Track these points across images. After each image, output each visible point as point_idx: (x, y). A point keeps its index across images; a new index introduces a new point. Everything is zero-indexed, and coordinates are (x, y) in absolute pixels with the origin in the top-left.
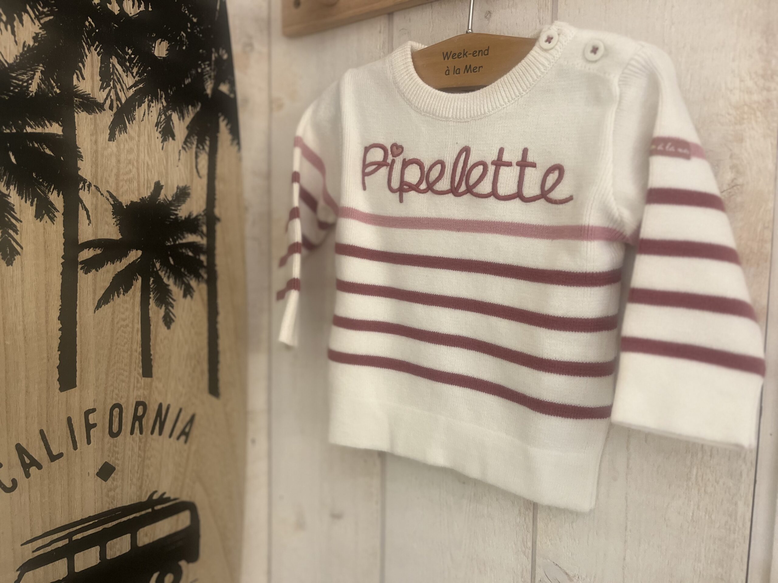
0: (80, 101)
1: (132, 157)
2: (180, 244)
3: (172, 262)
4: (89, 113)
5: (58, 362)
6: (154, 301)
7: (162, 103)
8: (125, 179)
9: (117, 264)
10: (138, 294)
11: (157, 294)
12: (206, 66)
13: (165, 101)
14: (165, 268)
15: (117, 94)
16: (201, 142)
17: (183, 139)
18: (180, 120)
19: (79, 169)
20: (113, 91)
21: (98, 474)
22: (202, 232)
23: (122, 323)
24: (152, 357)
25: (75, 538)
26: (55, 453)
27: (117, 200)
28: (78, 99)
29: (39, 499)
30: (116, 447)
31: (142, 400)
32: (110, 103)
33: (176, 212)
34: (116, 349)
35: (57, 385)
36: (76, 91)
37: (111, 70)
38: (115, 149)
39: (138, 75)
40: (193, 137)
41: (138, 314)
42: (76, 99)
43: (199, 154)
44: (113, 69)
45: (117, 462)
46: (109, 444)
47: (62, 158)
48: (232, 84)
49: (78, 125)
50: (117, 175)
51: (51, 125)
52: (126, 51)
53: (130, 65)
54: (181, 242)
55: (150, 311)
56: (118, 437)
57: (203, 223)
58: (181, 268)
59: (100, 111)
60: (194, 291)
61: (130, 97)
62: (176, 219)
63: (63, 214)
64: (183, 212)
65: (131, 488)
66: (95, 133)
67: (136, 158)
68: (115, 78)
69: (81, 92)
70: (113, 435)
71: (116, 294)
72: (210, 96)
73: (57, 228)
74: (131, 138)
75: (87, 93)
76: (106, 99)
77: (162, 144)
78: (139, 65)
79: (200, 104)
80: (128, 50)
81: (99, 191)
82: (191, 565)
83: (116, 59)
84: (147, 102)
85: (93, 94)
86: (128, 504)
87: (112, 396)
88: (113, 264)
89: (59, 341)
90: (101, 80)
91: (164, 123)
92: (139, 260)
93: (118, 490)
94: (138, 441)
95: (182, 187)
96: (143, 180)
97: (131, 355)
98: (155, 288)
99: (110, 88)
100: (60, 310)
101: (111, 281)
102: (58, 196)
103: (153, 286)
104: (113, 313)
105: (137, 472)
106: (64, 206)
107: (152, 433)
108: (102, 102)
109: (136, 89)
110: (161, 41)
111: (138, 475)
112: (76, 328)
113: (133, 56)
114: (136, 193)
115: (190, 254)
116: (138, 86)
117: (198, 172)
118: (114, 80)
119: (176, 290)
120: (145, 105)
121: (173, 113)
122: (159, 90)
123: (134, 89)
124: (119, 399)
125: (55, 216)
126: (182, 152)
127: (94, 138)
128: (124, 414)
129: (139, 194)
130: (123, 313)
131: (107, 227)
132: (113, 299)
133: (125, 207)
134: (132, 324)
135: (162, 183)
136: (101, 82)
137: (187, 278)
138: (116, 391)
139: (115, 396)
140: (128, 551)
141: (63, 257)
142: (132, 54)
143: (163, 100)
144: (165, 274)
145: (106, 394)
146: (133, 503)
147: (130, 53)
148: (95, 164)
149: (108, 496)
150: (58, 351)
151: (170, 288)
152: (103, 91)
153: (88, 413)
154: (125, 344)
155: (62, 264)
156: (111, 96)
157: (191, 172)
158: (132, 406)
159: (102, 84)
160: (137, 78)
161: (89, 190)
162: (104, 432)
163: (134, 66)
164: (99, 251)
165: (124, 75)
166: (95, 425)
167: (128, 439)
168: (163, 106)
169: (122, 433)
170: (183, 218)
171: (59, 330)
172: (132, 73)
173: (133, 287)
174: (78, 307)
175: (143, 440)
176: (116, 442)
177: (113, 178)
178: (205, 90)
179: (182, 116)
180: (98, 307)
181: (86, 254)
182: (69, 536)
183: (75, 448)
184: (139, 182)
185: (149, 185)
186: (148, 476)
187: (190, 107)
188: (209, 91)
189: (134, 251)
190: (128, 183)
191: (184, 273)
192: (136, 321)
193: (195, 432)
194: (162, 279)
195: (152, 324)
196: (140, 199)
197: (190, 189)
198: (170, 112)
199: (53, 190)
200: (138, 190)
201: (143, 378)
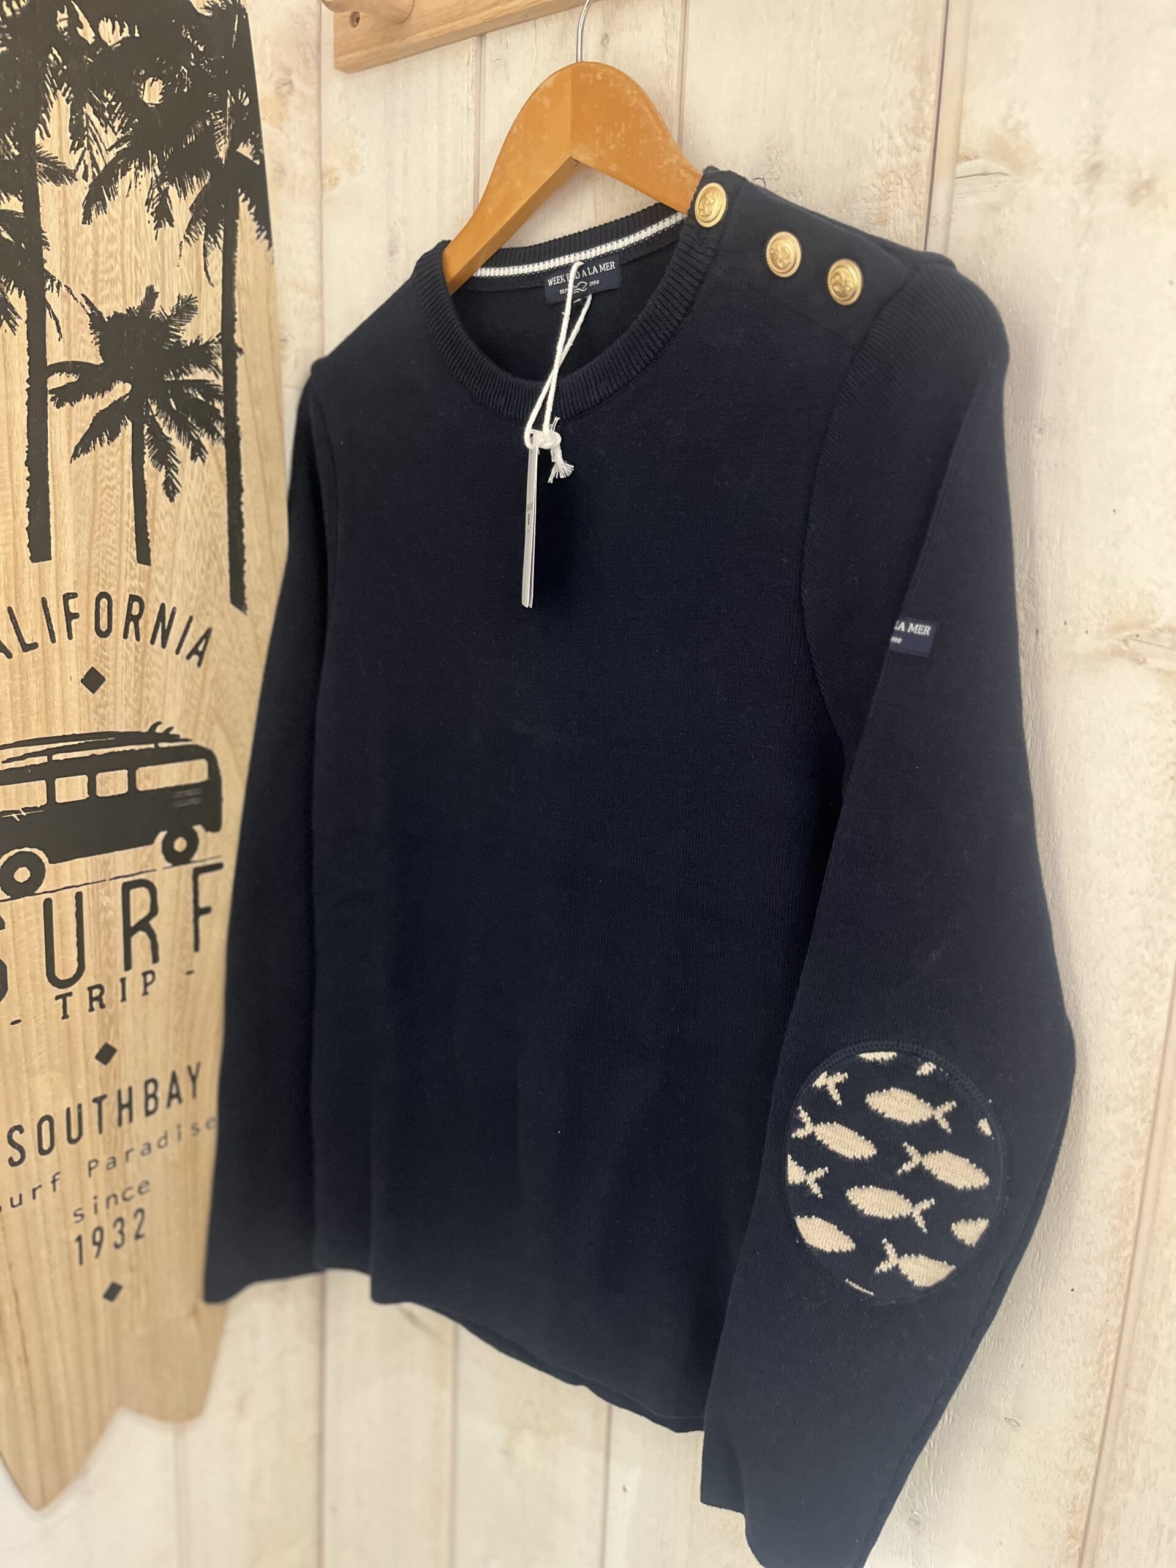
0: (44, 167)
1: (113, 247)
2: (183, 380)
3: (174, 407)
4: (55, 182)
5: (27, 522)
6: (150, 458)
7: (155, 171)
8: (106, 278)
9: (97, 400)
10: (129, 446)
11: (154, 449)
12: (218, 117)
13: (159, 167)
14: (165, 414)
15: (92, 158)
16: (211, 231)
17: (186, 227)
18: (180, 197)
19: (45, 261)
20: (87, 152)
21: (82, 681)
22: (217, 367)
23: (106, 482)
24: (149, 537)
25: (55, 757)
26: (28, 641)
27: (96, 309)
28: (41, 164)
29: (8, 696)
30: (105, 650)
31: (137, 594)
32: (83, 169)
33: (177, 334)
34: (101, 516)
35: (27, 553)
36: (40, 153)
37: (85, 123)
38: (90, 235)
39: (121, 130)
40: (200, 223)
41: (129, 473)
42: (39, 164)
43: (209, 249)
44: (87, 123)
45: (107, 670)
46: (96, 645)
47: (23, 246)
48: (258, 144)
49: (43, 201)
50: (95, 272)
51: (9, 199)
52: (103, 96)
53: (110, 116)
54: (186, 378)
55: (145, 473)
56: (107, 639)
57: (219, 355)
58: (188, 416)
59: (71, 182)
60: (207, 453)
61: (111, 162)
62: (178, 342)
63: (26, 322)
64: (187, 334)
65: (126, 710)
66: (64, 211)
67: (119, 250)
68: (90, 134)
69: (45, 154)
70: (103, 634)
71: (98, 442)
72: (224, 163)
73: (19, 339)
74: (113, 221)
75: (53, 156)
76: (79, 164)
77: (156, 231)
78: (123, 116)
79: (209, 173)
80: (107, 94)
81: (72, 294)
82: (210, 834)
83: (91, 108)
84: (133, 170)
85: (62, 158)
86: (123, 730)
87: (98, 580)
88: (93, 398)
89: (27, 494)
90: (71, 138)
91: (157, 200)
92: (128, 397)
93: (110, 709)
94: (134, 649)
95: (186, 297)
96: (130, 282)
97: (121, 530)
98: (151, 441)
99: (83, 149)
100: (27, 452)
101: (91, 422)
102: (20, 297)
103: (149, 438)
104: (95, 468)
105: (134, 692)
106: (27, 311)
107: (153, 642)
108: (73, 168)
109: (120, 149)
110: (153, 80)
111: (136, 695)
112: (47, 479)
113: (114, 103)
114: (121, 300)
115: (200, 397)
116: (121, 146)
117: (208, 277)
118: (89, 138)
119: (181, 449)
120: (130, 174)
121: (170, 186)
122: (150, 152)
123: (115, 150)
124: (107, 587)
125: (16, 324)
126: (183, 244)
127: (63, 219)
128: (114, 609)
129: (125, 302)
130: (108, 469)
131: (83, 345)
132: (94, 447)
133: (106, 320)
134: (122, 487)
135: (157, 289)
136: (72, 141)
137: (197, 433)
138: (103, 575)
139: (101, 581)
140: (124, 792)
141: (28, 381)
142: (112, 100)
143: (156, 167)
144: (164, 423)
145: (89, 577)
146: (128, 730)
147: (110, 100)
148: (66, 255)
149: (96, 713)
150: (27, 507)
151: (172, 443)
152: (75, 153)
153: (67, 597)
154: (113, 512)
155: (27, 390)
156: (85, 161)
157: (198, 276)
158: (125, 600)
159: (73, 144)
160: (120, 135)
161: (58, 292)
162: (89, 627)
163: (115, 118)
164: (73, 378)
165: (102, 130)
166: (76, 616)
167: (120, 643)
168: (156, 176)
169: (113, 634)
170: (189, 344)
171: (27, 479)
172: (113, 128)
173: (120, 434)
174: (49, 452)
175: (141, 650)
176: (105, 644)
177: (89, 277)
178: (218, 153)
179: (183, 192)
180: (75, 455)
181: (57, 381)
182: (49, 753)
183: (53, 641)
184: (124, 283)
185: (138, 291)
186: (148, 699)
187: (194, 178)
188: (222, 155)
189: (121, 383)
190: (109, 285)
191: (192, 425)
192: (126, 482)
193: (211, 654)
194: (161, 430)
195: (148, 490)
196: (127, 310)
197: (197, 301)
198: (165, 185)
199: (13, 288)
200: (124, 296)
201: (138, 564)
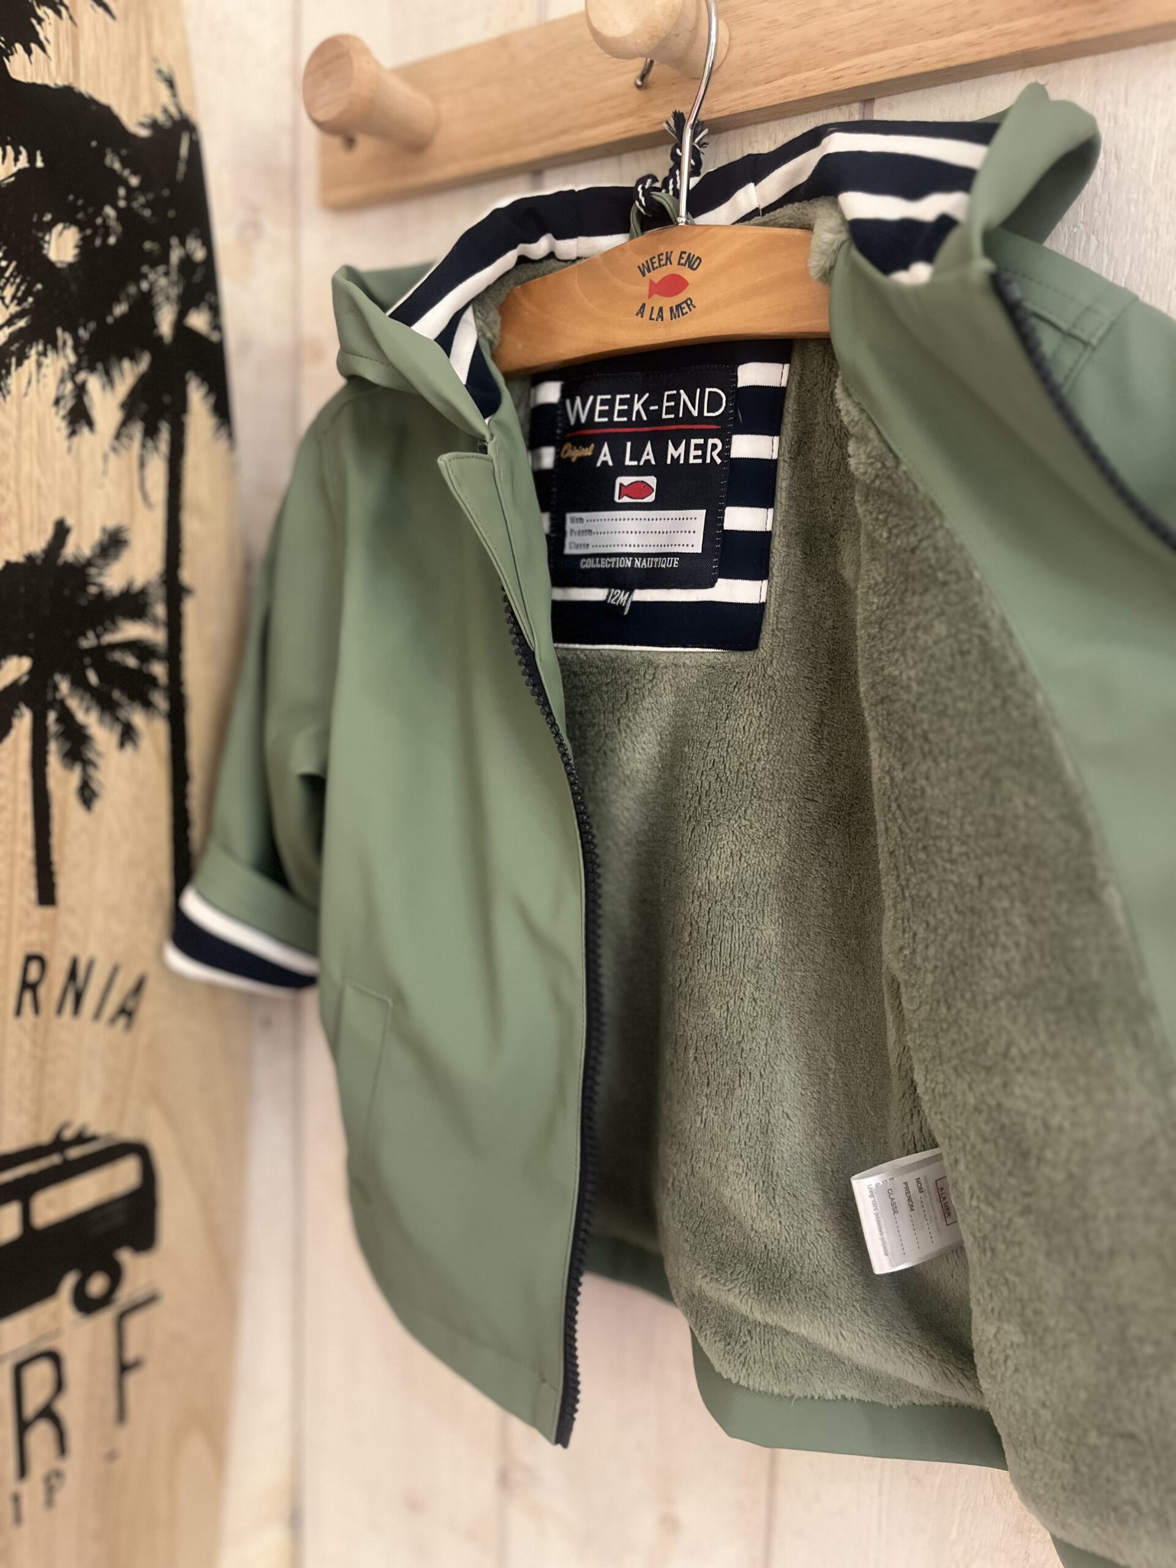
2: (108, 643)
3: (94, 680)
6: (58, 756)
7: (66, 357)
10: (26, 744)
11: (63, 743)
12: (160, 276)
13: (74, 352)
14: (80, 693)
16: (151, 433)
17: (113, 432)
18: (105, 390)
22: (155, 617)
24: (55, 869)
31: (36, 951)
33: (99, 581)
39: (15, 302)
40: (135, 424)
41: (27, 784)
43: (146, 460)
48: (215, 311)
54: (112, 639)
55: (50, 778)
57: (159, 601)
58: (114, 691)
60: (141, 735)
62: (101, 594)
64: (114, 579)
65: (18, 1118)
67: (13, 472)
72: (168, 341)
77: (69, 441)
78: (18, 280)
79: (147, 356)
82: (141, 1257)
84: (34, 357)
91: (71, 398)
92: (25, 677)
94: (30, 1029)
95: (113, 528)
96: (29, 516)
97: (12, 865)
98: (59, 733)
103: (56, 729)
105: (31, 1088)
107: (59, 1012)
109: (12, 328)
110: (64, 228)
111: (33, 1093)
113: (3, 264)
114: (16, 544)
115: (131, 662)
116: (17, 323)
117: (145, 496)
119: (103, 737)
120: (30, 364)
121: (91, 376)
122: (59, 331)
123: (9, 328)
126: (110, 456)
129: (22, 544)
134: (14, 804)
135: (70, 521)
137: (126, 709)
142: (2, 259)
143: (69, 352)
144: (79, 705)
146: (22, 1146)
151: (90, 731)
157: (131, 496)
158: (17, 964)
160: (14, 309)
163: (5, 284)
167: (10, 1026)
168: (70, 365)
170: (115, 593)
172: (3, 299)
173: (13, 730)
175: (41, 1027)
178: (159, 328)
179: (109, 384)
184: (20, 521)
185: (42, 527)
186: (51, 1095)
187: (125, 363)
188: (165, 329)
189: (17, 656)
191: (119, 701)
193: (147, 1008)
194: (75, 715)
195: (54, 804)
196: (25, 557)
197: (127, 532)
198: (82, 376)
200: (20, 538)
201: (38, 908)
